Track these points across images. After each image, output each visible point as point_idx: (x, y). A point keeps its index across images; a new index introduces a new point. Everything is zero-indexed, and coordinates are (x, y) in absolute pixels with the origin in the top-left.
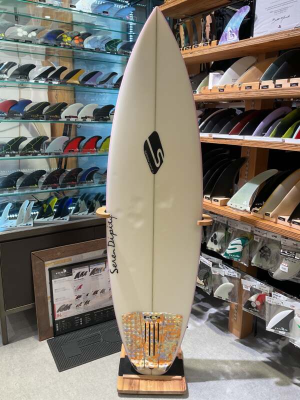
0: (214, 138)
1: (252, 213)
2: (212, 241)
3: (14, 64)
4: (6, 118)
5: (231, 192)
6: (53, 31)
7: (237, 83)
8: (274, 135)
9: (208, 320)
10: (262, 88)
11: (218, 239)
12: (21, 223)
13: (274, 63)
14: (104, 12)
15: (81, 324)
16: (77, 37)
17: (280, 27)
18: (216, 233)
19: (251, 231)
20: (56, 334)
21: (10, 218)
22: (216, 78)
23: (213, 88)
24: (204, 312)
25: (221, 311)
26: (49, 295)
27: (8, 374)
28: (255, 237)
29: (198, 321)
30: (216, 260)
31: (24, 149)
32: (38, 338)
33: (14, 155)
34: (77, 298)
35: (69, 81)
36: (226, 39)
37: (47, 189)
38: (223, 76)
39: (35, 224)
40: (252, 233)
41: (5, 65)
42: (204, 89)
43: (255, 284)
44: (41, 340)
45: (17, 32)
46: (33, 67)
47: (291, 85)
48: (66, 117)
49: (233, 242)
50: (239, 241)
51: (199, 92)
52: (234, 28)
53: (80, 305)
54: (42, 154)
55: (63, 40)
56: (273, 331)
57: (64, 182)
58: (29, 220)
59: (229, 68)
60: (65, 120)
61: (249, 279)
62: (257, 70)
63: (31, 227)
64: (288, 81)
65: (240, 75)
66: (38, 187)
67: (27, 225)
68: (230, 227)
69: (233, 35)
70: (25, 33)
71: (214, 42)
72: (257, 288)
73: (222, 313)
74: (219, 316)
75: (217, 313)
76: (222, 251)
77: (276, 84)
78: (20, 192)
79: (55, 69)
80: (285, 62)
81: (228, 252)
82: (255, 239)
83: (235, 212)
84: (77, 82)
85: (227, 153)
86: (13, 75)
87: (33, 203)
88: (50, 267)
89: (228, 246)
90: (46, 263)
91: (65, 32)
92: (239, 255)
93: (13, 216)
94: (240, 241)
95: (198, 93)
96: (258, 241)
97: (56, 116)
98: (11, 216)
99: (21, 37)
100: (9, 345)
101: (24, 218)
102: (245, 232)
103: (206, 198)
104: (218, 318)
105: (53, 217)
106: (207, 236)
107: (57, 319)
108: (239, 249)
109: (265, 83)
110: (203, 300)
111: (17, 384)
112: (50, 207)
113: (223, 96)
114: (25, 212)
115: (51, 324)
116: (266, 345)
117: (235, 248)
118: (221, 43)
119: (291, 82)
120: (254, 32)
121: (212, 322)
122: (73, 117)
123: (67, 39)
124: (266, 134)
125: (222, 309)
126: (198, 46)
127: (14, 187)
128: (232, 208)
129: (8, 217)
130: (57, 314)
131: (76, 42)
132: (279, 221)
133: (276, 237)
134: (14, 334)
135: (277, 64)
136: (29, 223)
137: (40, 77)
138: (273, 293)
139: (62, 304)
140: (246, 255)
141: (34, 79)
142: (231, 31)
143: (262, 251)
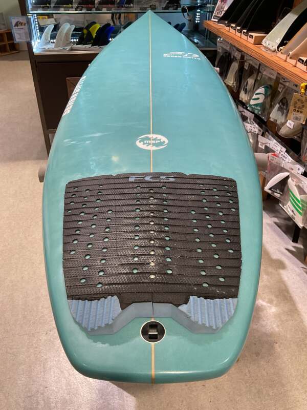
1: (279, 54)
2: (244, 90)
18: (248, 80)
19: (277, 77)
28: (280, 85)
30: (248, 114)
37: (81, 10)
40: (277, 81)
49: (257, 92)
56: (270, 192)
57: (100, 3)
61: (268, 138)
66: (72, 8)
67: (64, 49)
68: (260, 72)
72: (270, 147)
81: (252, 102)
82: (278, 89)
87: (73, 27)
89: (253, 96)
92: (260, 107)
94: (263, 89)
96: (281, 90)
102: (271, 79)
105: (91, 45)
106: (242, 84)
108: (262, 99)
112: (90, 33)
132: (298, 64)
138: (281, 153)
143: (281, 104)
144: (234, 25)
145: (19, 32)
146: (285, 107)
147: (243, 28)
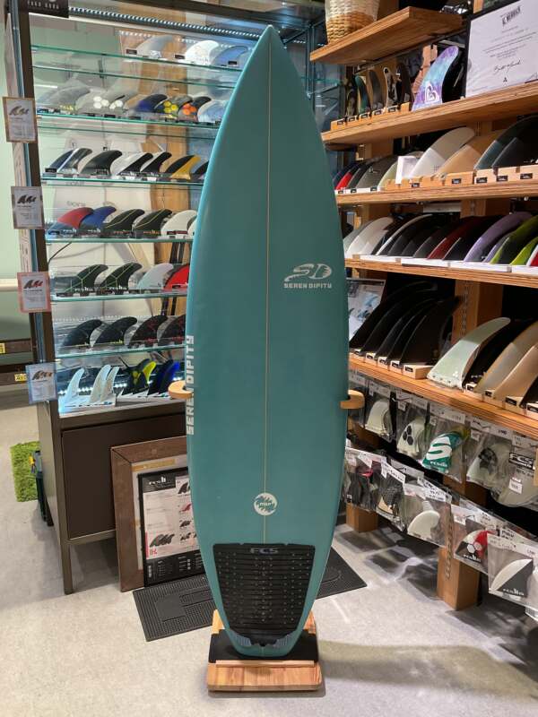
0: (404, 265)
1: (467, 392)
2: (405, 439)
3: (89, 152)
4: (75, 236)
5: (435, 355)
6: (148, 98)
7: (439, 173)
8: (498, 259)
9: (403, 576)
10: (478, 182)
11: (414, 435)
12: (98, 399)
13: (498, 140)
14: (230, 63)
15: (189, 568)
16: (188, 105)
17: (505, 80)
18: (411, 424)
19: (466, 422)
20: (148, 583)
21: (82, 394)
22: (409, 165)
23: (403, 181)
24: (399, 563)
25: (430, 563)
26: (137, 517)
27: (69, 639)
28: (473, 432)
29: (386, 576)
30: (413, 472)
31: (103, 284)
32: (120, 587)
33: (86, 294)
34: (182, 525)
35: (173, 176)
36: (423, 100)
37: (138, 347)
38: (420, 161)
39: (118, 403)
40: (467, 426)
41: (76, 154)
42: (390, 182)
43: (474, 513)
44: (123, 590)
45: (94, 102)
46: (117, 154)
47: (522, 178)
48: (168, 233)
49: (436, 441)
50: (446, 440)
51: (382, 189)
52: (435, 83)
53: (188, 537)
54: (130, 292)
55: (166, 110)
56: (500, 594)
57: (164, 336)
58: (110, 395)
59: (430, 149)
60: (168, 237)
61: (465, 506)
62: (473, 150)
63: (112, 408)
64: (518, 171)
65: (446, 158)
66: (123, 344)
67: (106, 403)
68: (433, 415)
69: (434, 94)
70: (106, 103)
71: (405, 105)
72: (477, 521)
73: (430, 566)
74: (424, 571)
75: (421, 566)
76: (419, 456)
77: (499, 175)
78: (95, 352)
79: (152, 157)
80: (515, 139)
81: (429, 457)
82: (472, 437)
83: (438, 389)
84: (187, 176)
85: (434, 288)
86: (87, 169)
87: (117, 369)
88: (140, 472)
89: (429, 448)
90: (133, 465)
91: (169, 98)
92: (447, 463)
93: (87, 389)
94: (447, 438)
95: (379, 190)
96: (477, 439)
97: (154, 232)
98: (83, 390)
99: (100, 110)
100: (74, 595)
101: (102, 392)
102: (457, 425)
103: (393, 364)
104: (420, 572)
105: (147, 392)
106: (398, 431)
107: (150, 557)
108: (447, 452)
109: (481, 173)
110: (400, 543)
111: (81, 655)
112: (143, 377)
113: (416, 196)
114: (104, 383)
115: (141, 567)
116: (501, 623)
117: (440, 452)
118: (416, 107)
119: (521, 172)
120: (467, 89)
121: (410, 580)
122: (180, 232)
123: (171, 109)
124: (487, 258)
125: (431, 560)
126: (380, 112)
127: (86, 344)
128: (436, 382)
129: (79, 390)
130: (149, 549)
131: (185, 113)
132: (508, 406)
133: (504, 432)
134: (82, 578)
135: (503, 141)
136: (109, 401)
137: (128, 170)
138: (501, 530)
139: (159, 534)
140: (458, 463)
141: (120, 174)
142: (430, 88)
143: (483, 457)
144: (373, 355)
145: (39, 387)
146: (492, 462)
147: (391, 358)
